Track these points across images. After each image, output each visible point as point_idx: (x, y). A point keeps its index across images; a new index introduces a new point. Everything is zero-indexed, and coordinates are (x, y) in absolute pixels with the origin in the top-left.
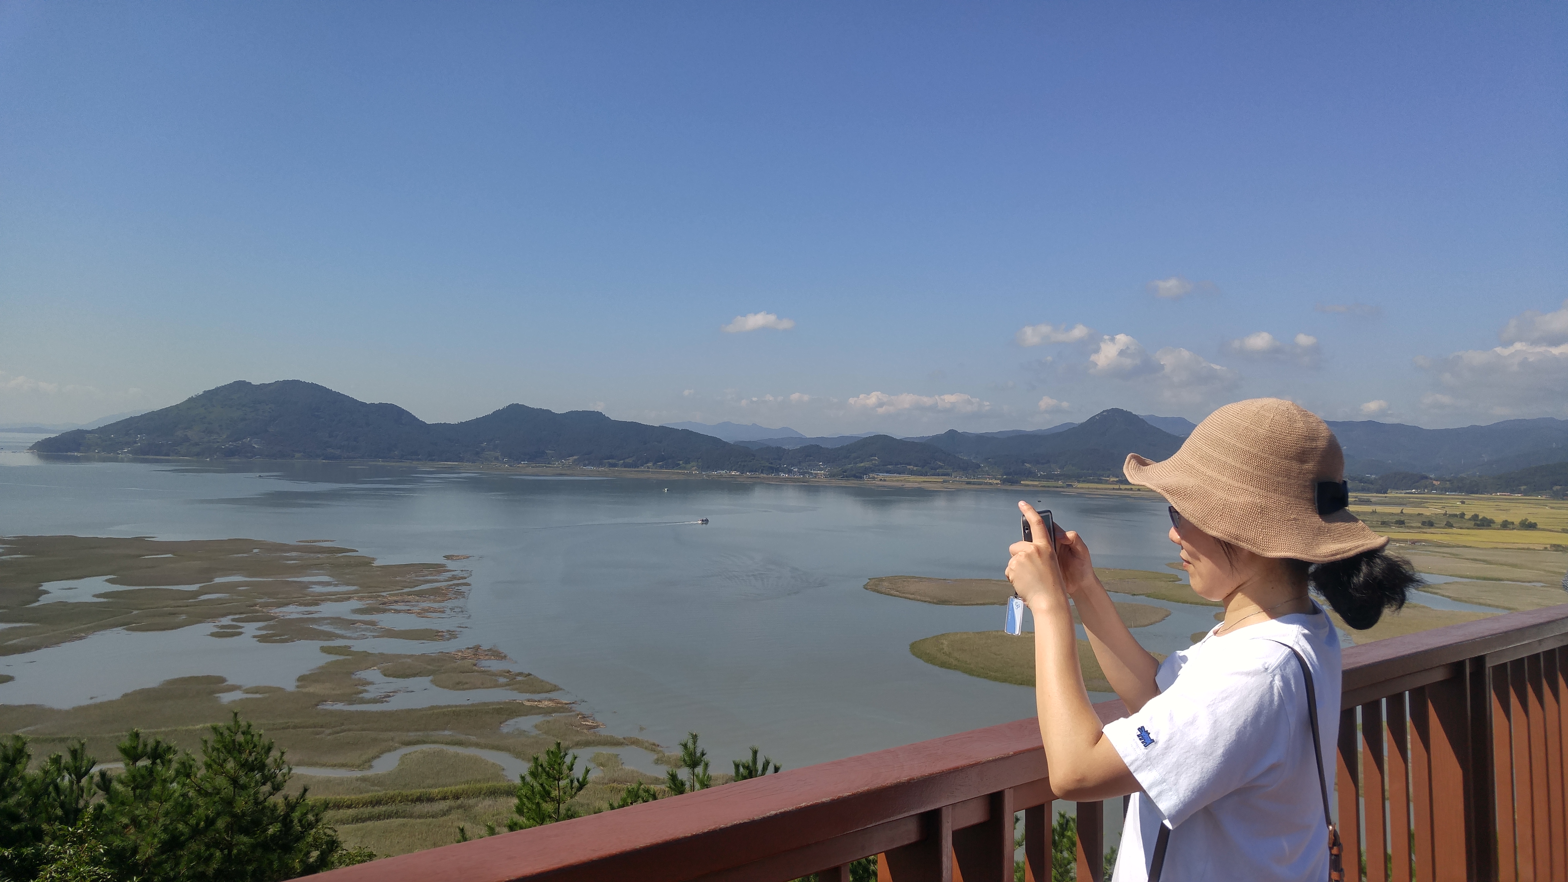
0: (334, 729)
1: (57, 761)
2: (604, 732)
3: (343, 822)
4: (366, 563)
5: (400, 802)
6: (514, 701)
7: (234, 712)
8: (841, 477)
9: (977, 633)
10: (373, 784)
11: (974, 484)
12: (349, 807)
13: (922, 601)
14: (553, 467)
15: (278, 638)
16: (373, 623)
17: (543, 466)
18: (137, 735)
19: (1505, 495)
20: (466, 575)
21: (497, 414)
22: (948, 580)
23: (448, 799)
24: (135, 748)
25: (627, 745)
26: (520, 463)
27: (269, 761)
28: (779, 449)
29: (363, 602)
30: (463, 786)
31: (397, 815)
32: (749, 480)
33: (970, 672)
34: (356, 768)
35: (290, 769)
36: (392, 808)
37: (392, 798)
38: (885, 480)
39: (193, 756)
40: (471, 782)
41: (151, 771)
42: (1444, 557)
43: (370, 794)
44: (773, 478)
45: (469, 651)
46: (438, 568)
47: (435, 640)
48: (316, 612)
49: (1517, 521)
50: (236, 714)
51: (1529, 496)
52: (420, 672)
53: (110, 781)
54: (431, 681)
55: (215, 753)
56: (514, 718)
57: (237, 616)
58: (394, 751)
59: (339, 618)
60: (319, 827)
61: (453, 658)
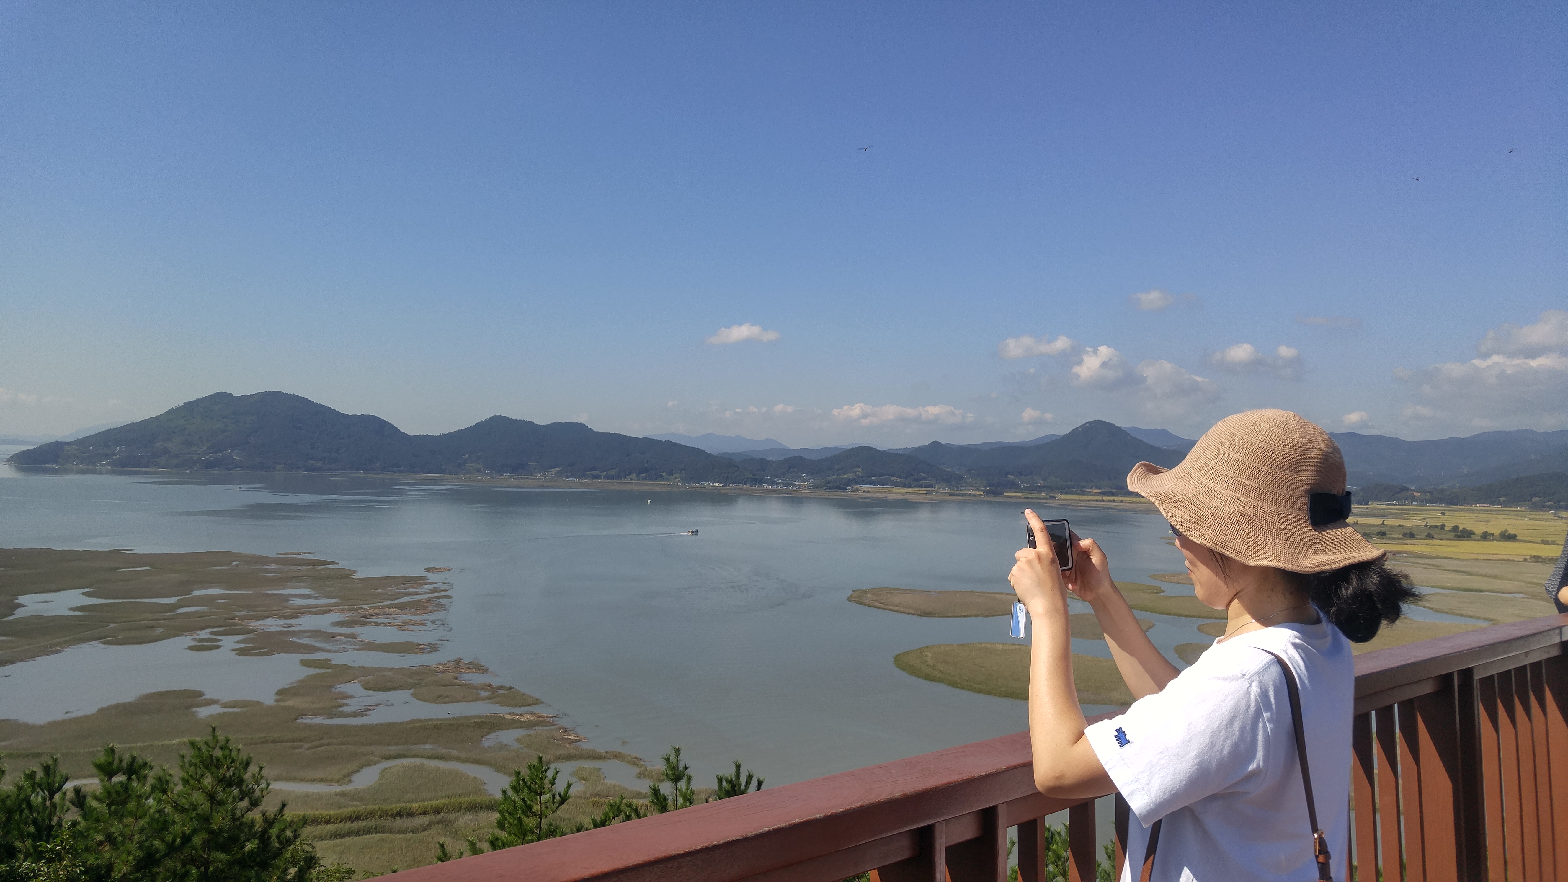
0: (314, 743)
1: (31, 776)
2: (586, 746)
3: (321, 838)
4: (346, 575)
5: (380, 817)
6: (496, 715)
7: (212, 727)
8: (825, 488)
9: (961, 645)
10: (353, 799)
11: (957, 496)
12: (328, 822)
13: (906, 613)
14: (535, 479)
15: (257, 651)
16: (353, 636)
17: (526, 478)
18: (112, 750)
19: (1485, 506)
20: (447, 588)
21: (479, 425)
22: (932, 592)
23: (428, 814)
24: (111, 764)
25: (609, 759)
26: (503, 475)
27: (247, 776)
28: (762, 460)
29: (343, 615)
30: (443, 801)
31: (376, 830)
32: (733, 491)
33: (955, 685)
34: (335, 783)
35: (268, 784)
36: (371, 823)
37: (371, 814)
38: (868, 492)
39: (170, 772)
40: (451, 796)
41: (126, 787)
42: (1425, 568)
43: (350, 809)
44: (756, 490)
45: (451, 664)
46: (419, 581)
47: (417, 654)
48: (296, 625)
49: (1497, 532)
50: (214, 729)
51: (1510, 507)
52: (401, 686)
53: (85, 797)
54: (412, 694)
55: (192, 768)
56: (495, 732)
57: (215, 630)
58: (374, 765)
59: (319, 631)
60: (297, 843)
61: (434, 672)
